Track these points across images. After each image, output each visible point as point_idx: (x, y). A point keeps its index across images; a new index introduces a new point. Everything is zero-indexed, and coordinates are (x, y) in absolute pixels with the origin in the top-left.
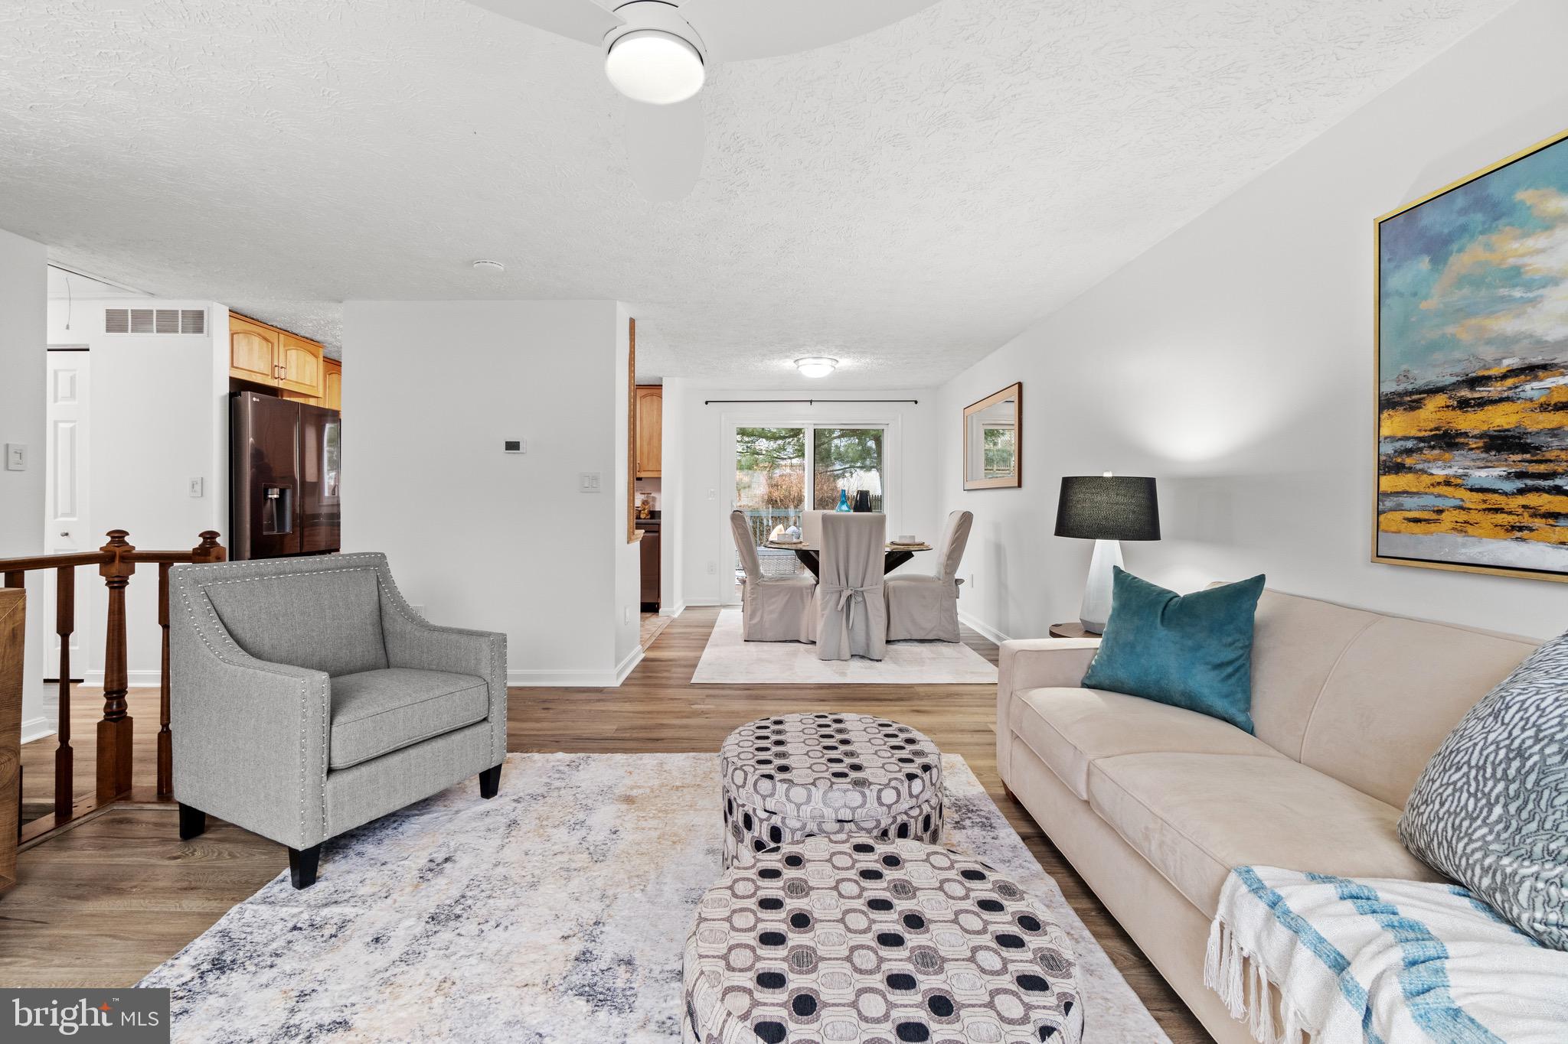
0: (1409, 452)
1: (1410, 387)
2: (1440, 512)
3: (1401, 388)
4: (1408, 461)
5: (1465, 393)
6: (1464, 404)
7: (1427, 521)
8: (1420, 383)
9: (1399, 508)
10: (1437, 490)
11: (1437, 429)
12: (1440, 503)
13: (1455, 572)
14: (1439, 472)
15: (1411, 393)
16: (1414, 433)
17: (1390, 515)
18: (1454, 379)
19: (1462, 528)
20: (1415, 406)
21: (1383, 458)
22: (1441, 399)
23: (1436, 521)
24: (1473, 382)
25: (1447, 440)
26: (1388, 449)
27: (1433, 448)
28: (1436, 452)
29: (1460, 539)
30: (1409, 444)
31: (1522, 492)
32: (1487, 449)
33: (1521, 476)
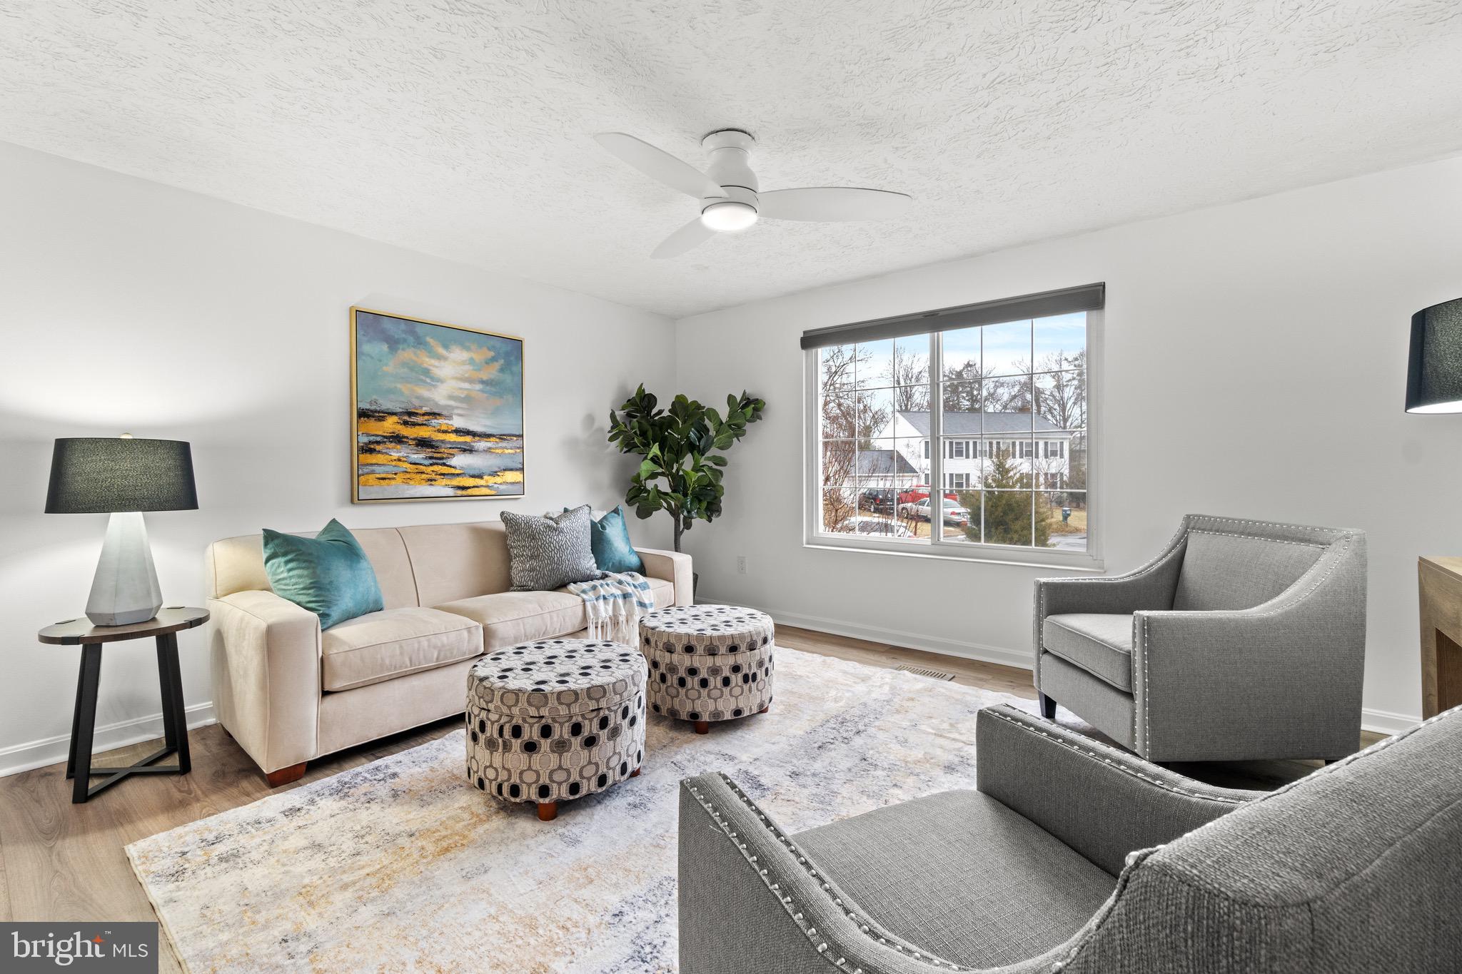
0: (378, 443)
1: (378, 409)
2: (396, 474)
3: (373, 408)
4: (378, 448)
5: (406, 418)
6: (405, 423)
7: (389, 479)
8: (384, 408)
9: (373, 472)
10: (394, 463)
11: (393, 433)
12: (395, 470)
13: (409, 502)
14: (395, 455)
15: (379, 412)
16: (380, 433)
17: (367, 477)
18: (401, 410)
19: (406, 481)
20: (381, 419)
21: (359, 444)
22: (395, 419)
23: (394, 479)
24: (410, 414)
25: (398, 439)
26: (364, 439)
27: (391, 442)
28: (393, 444)
29: (406, 486)
30: (379, 439)
31: (431, 465)
32: (417, 445)
33: (431, 458)
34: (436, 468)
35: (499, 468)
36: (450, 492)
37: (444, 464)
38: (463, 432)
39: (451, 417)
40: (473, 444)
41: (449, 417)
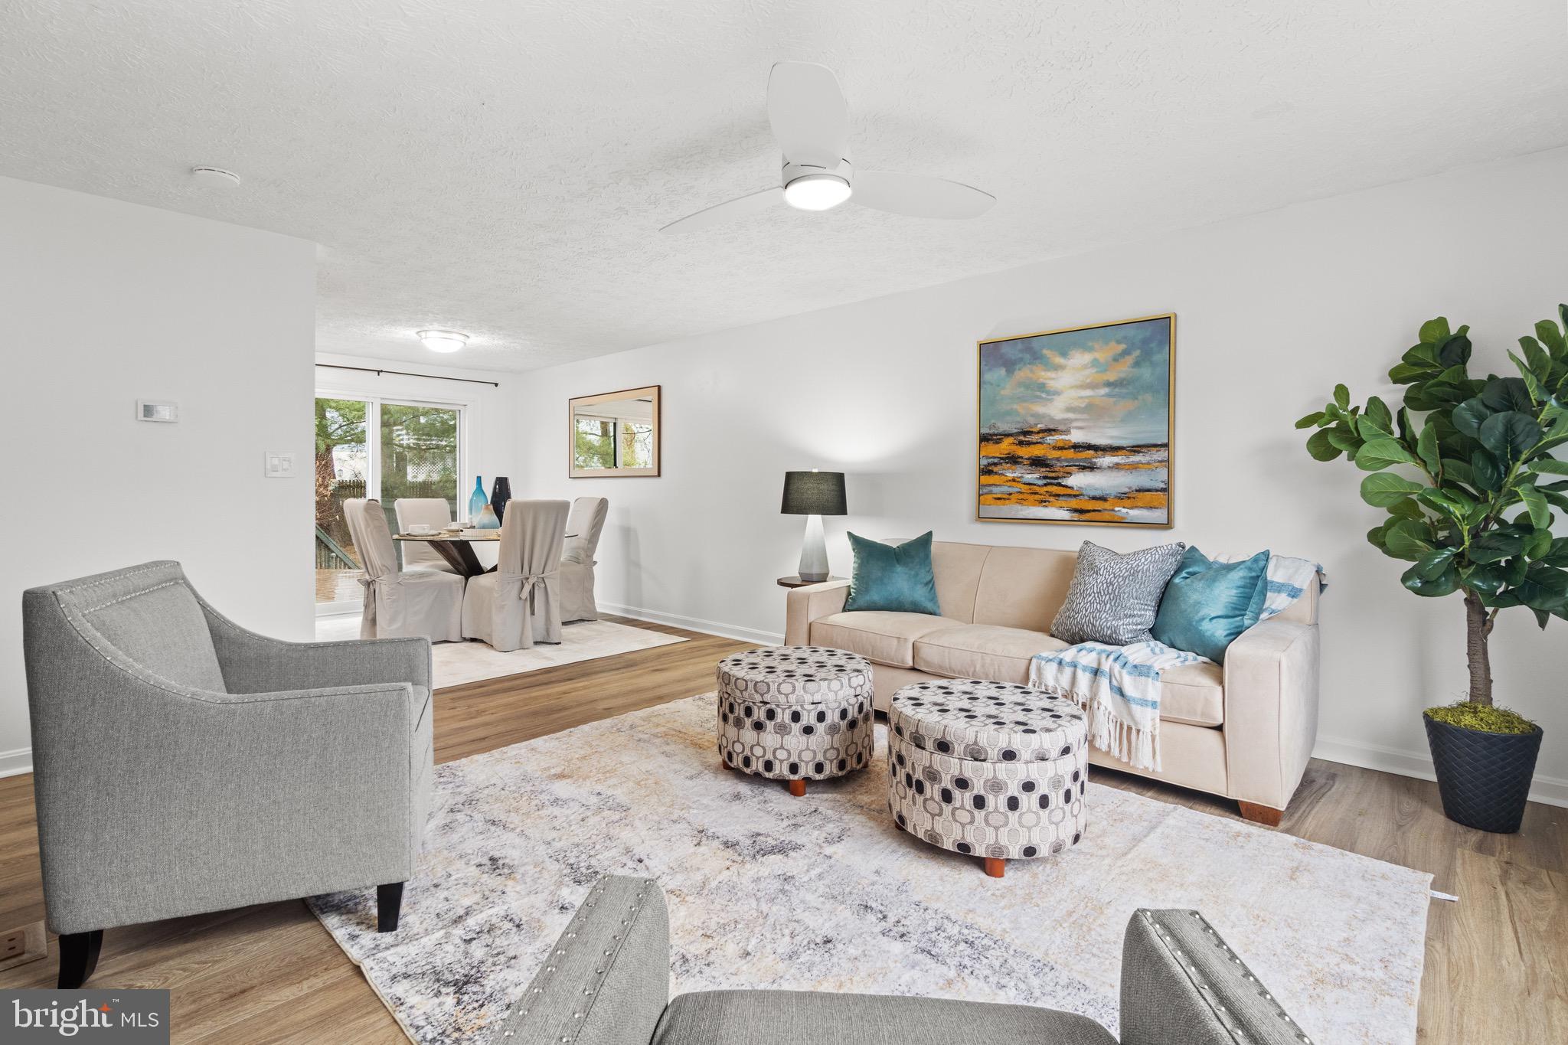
0: (995, 464)
1: (996, 432)
2: (1010, 494)
3: (992, 432)
4: (995, 469)
5: (1022, 438)
6: (1021, 443)
7: (1004, 499)
8: (1001, 430)
9: (990, 493)
10: (1009, 484)
11: (1009, 454)
12: (1011, 490)
13: (1022, 523)
14: (1010, 475)
15: (997, 435)
16: (998, 455)
17: (986, 496)
18: (1016, 431)
19: (1021, 501)
20: (998, 442)
21: (982, 467)
22: (1011, 440)
23: (1008, 499)
24: (1026, 433)
25: (1013, 460)
26: (984, 462)
27: (1007, 463)
28: (1009, 465)
29: (1019, 507)
30: (996, 461)
31: (1045, 485)
32: (1031, 465)
33: (1045, 478)
34: (1049, 488)
35: (1130, 488)
36: (1065, 514)
37: (1059, 485)
38: (1082, 447)
39: (1069, 431)
40: (1094, 460)
41: (1067, 432)
